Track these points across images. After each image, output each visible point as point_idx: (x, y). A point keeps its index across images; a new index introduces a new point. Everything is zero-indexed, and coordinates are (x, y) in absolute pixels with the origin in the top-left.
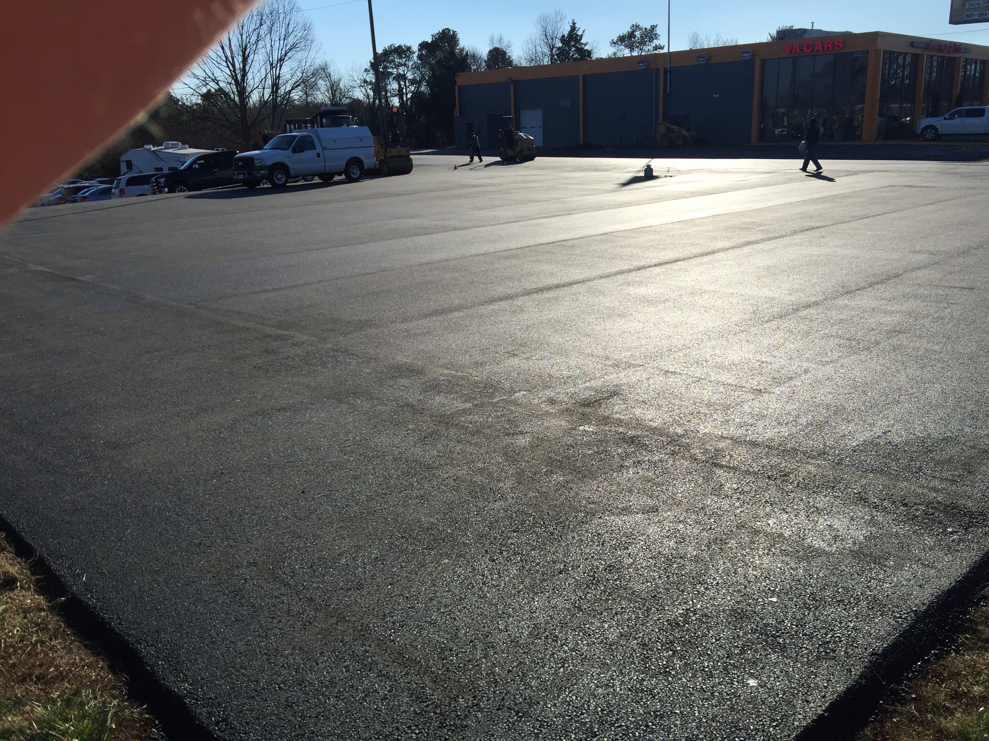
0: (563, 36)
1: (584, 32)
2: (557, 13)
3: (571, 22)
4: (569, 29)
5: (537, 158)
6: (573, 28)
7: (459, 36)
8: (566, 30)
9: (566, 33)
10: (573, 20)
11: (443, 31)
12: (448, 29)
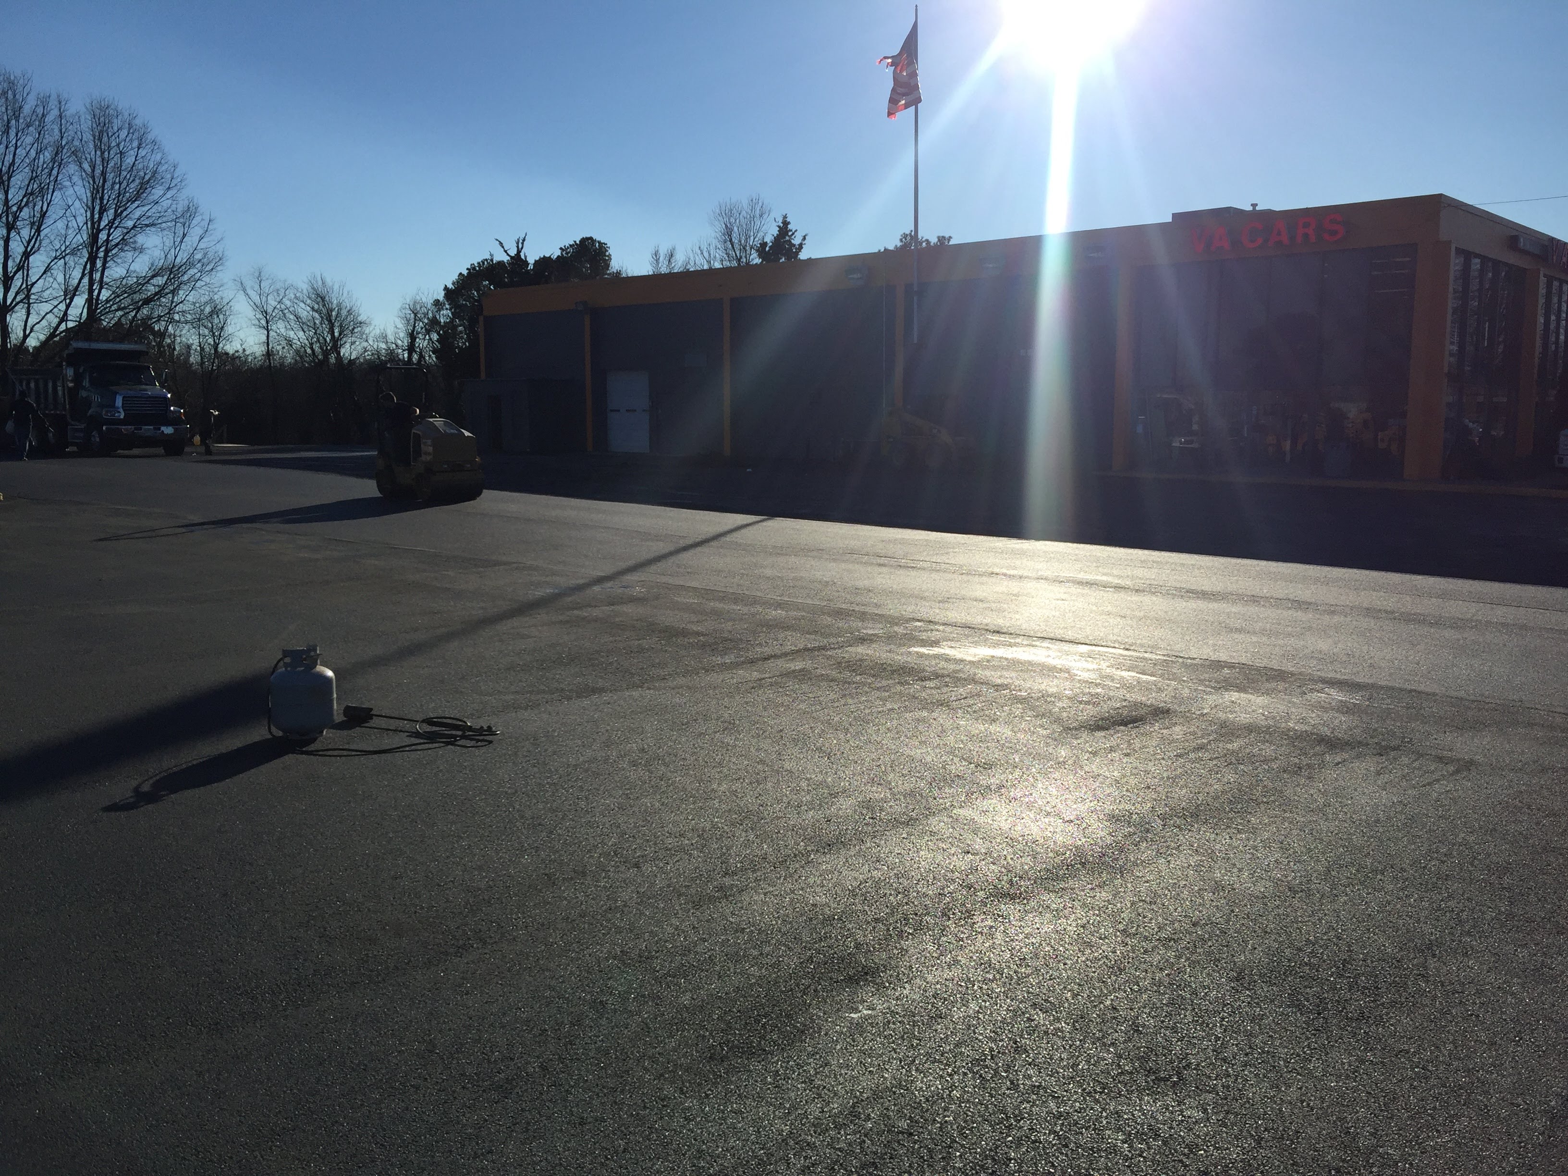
0: (764, 244)
1: (804, 238)
2: (753, 203)
3: (780, 220)
4: (775, 231)
5: (485, 491)
6: (784, 229)
7: (611, 251)
8: (770, 233)
9: (769, 239)
10: (785, 217)
11: (583, 240)
12: (591, 238)
